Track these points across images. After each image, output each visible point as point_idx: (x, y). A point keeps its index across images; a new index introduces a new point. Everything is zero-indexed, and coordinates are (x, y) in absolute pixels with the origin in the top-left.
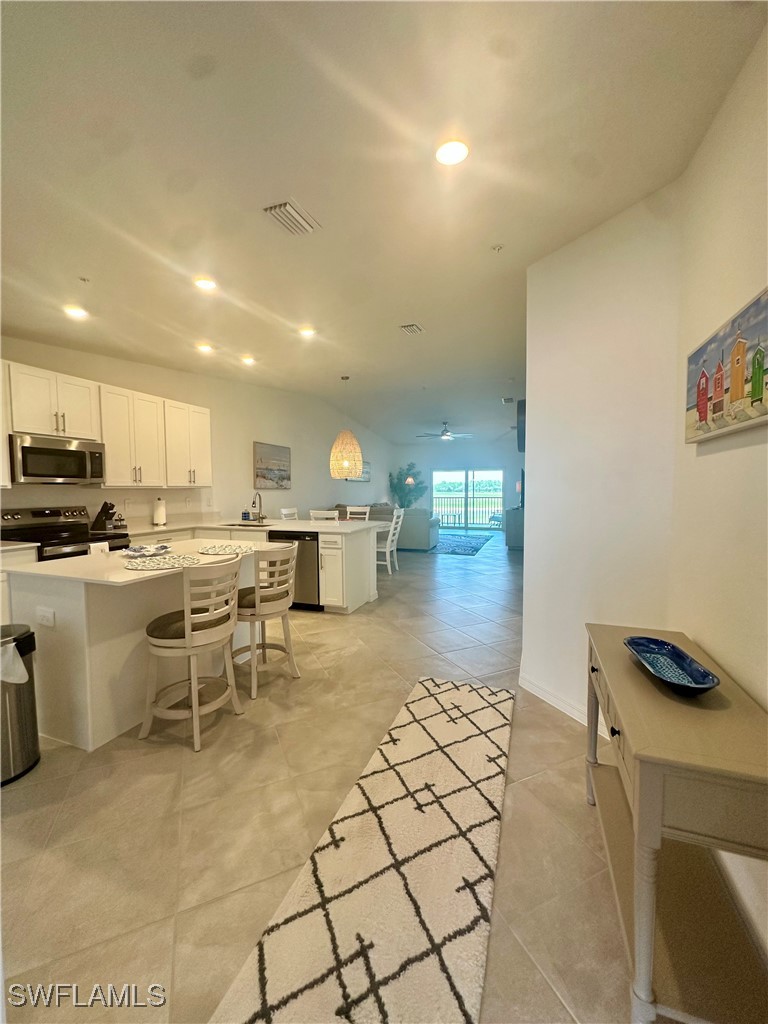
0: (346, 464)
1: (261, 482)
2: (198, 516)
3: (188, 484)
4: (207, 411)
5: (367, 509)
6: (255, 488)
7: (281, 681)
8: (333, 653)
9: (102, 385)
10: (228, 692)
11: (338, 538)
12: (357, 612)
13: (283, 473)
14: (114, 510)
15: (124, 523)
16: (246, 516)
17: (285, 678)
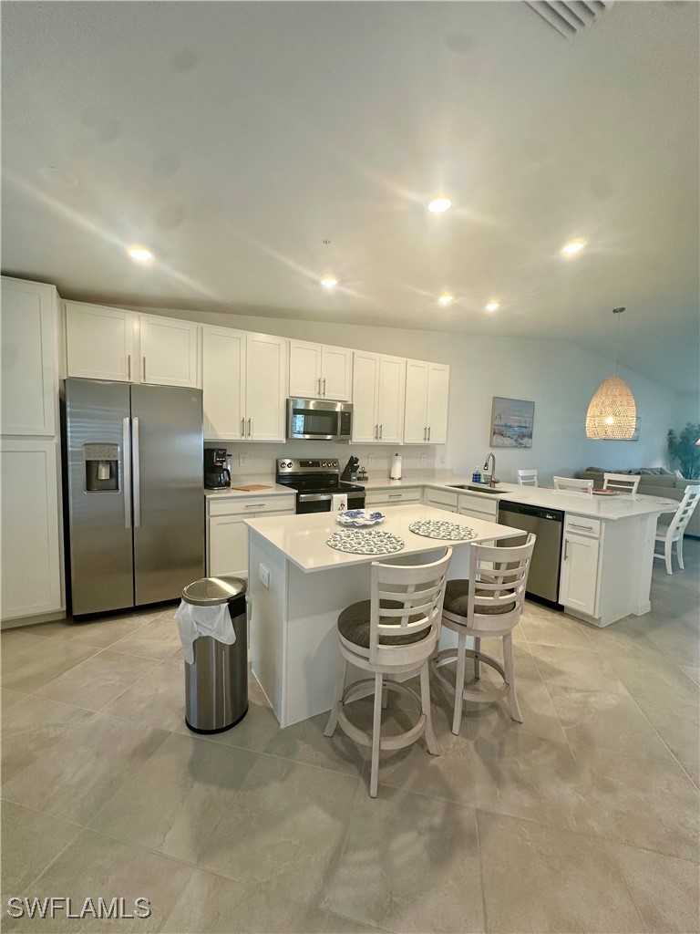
0: (610, 421)
1: (498, 439)
2: (431, 473)
3: (423, 442)
4: (447, 367)
5: (636, 479)
6: (491, 446)
7: (494, 718)
8: (577, 696)
9: (356, 351)
10: (420, 725)
11: (595, 524)
12: (615, 627)
13: (524, 430)
14: (358, 464)
15: (366, 475)
16: (477, 478)
17: (501, 715)
